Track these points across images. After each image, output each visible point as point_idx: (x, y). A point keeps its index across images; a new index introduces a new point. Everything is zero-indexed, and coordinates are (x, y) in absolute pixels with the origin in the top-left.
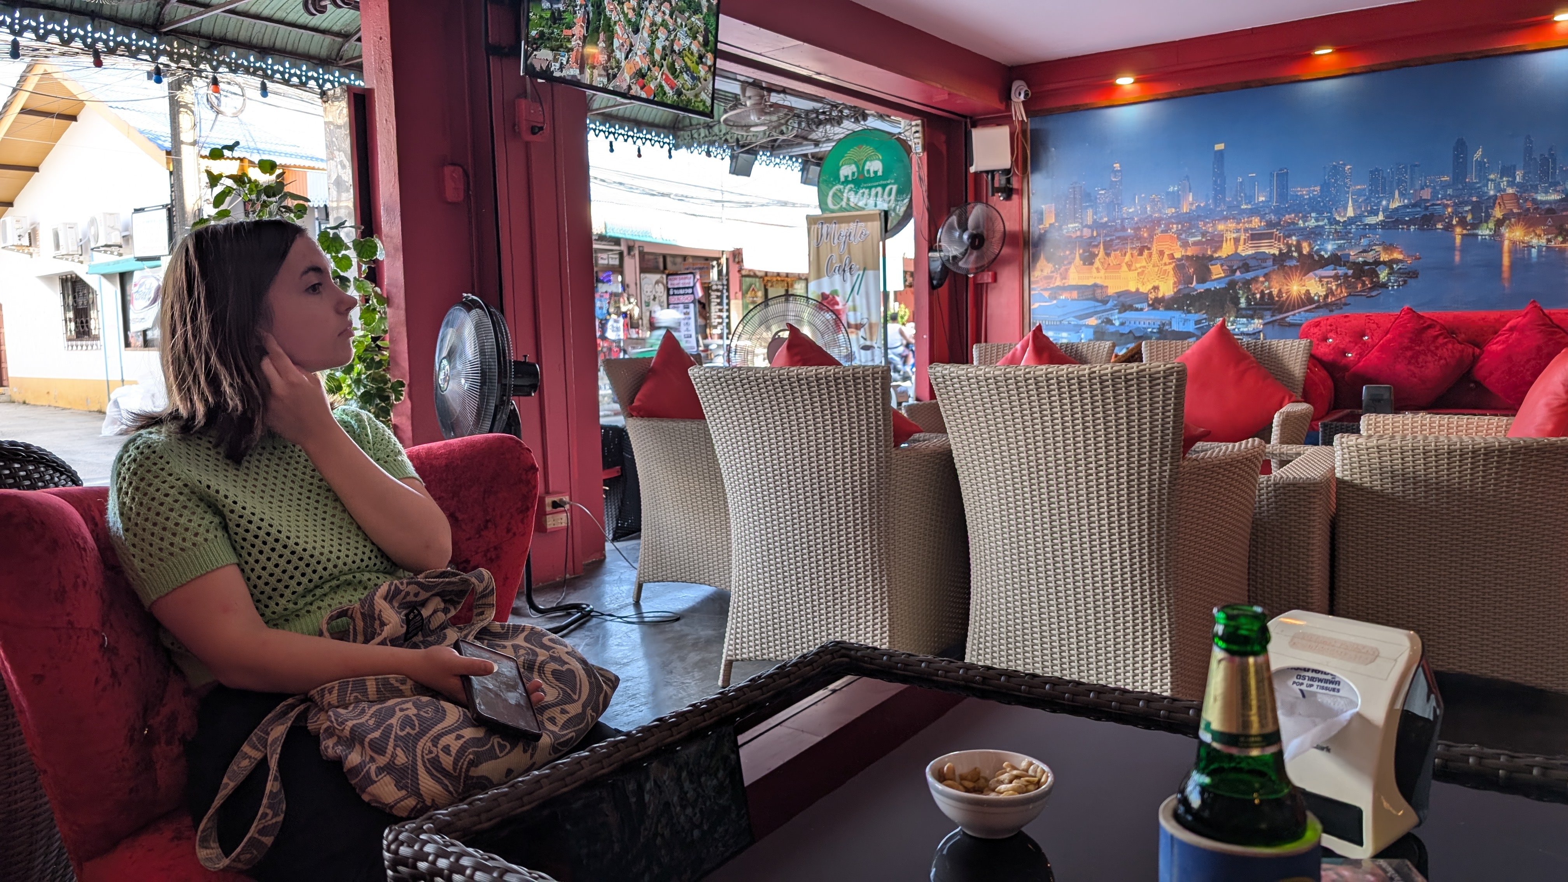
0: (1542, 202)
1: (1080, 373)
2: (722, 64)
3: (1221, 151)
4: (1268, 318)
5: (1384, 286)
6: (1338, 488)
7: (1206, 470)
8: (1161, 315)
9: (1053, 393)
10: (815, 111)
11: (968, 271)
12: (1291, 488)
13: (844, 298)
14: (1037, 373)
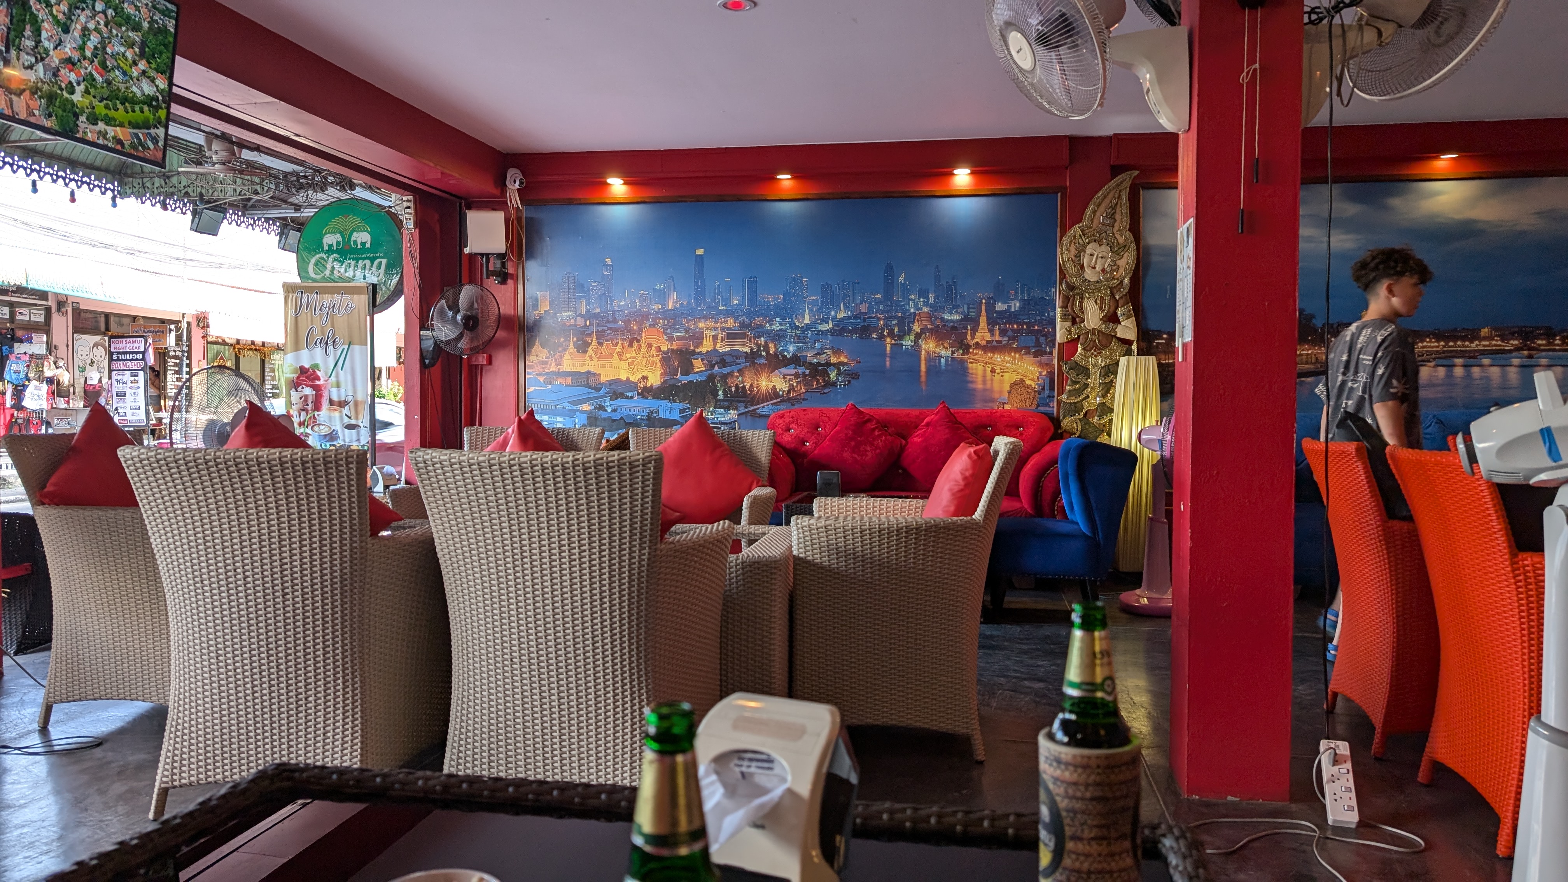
0: (948, 321)
1: (564, 460)
2: (176, 109)
3: (701, 256)
4: (742, 410)
5: (834, 384)
6: (795, 565)
7: (682, 552)
8: (650, 404)
9: (538, 479)
10: (294, 173)
11: (462, 353)
12: (756, 565)
13: (326, 373)
14: (522, 460)
